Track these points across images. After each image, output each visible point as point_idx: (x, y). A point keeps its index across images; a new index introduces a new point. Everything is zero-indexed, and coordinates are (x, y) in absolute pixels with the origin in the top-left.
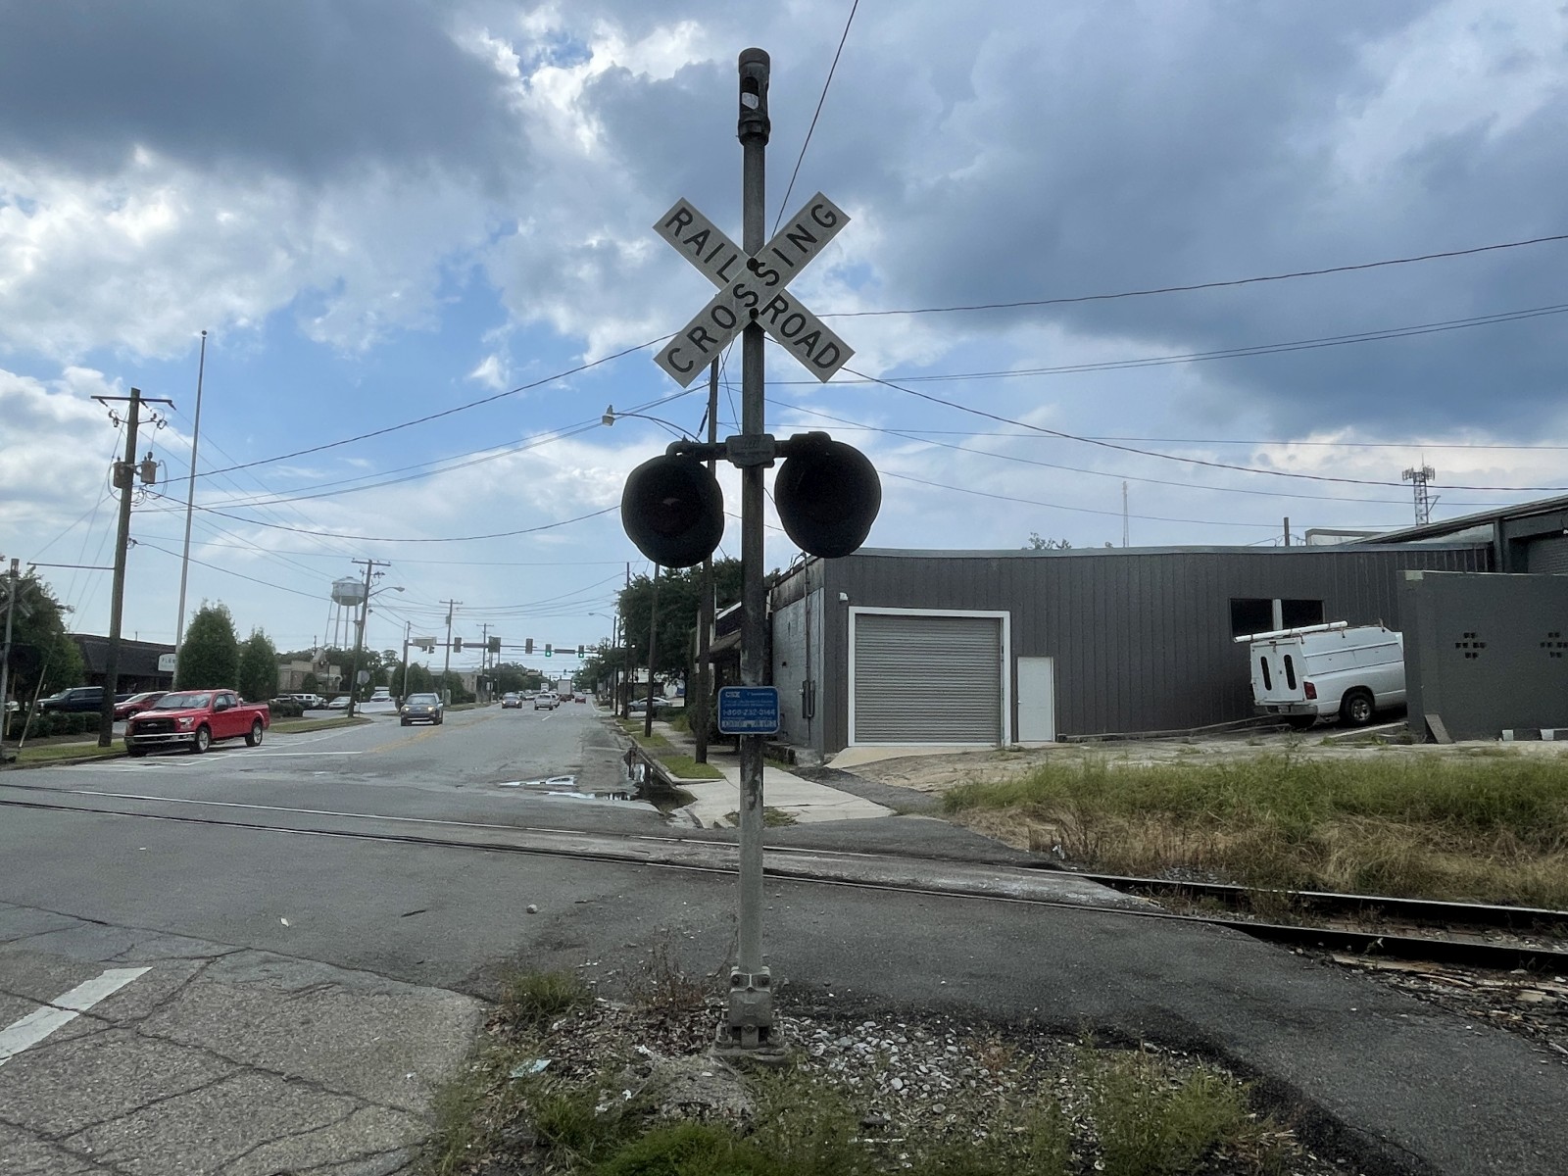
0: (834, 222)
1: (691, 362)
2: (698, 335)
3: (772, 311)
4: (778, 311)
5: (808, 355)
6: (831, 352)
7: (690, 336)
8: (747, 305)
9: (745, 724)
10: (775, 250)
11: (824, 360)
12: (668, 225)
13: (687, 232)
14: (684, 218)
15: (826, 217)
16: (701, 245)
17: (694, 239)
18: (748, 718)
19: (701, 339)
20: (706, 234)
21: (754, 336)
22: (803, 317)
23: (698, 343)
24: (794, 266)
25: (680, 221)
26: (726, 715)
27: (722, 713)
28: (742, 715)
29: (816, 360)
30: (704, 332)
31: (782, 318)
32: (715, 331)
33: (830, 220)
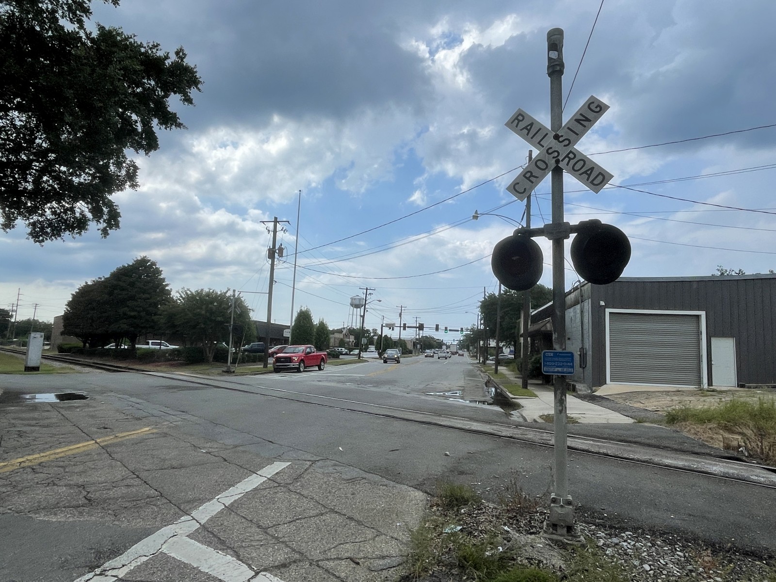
0: (601, 110)
1: (525, 189)
2: (528, 175)
3: (567, 159)
4: (570, 159)
5: (588, 180)
6: (600, 177)
7: (524, 176)
8: (554, 158)
9: (556, 370)
10: (569, 128)
11: (595, 182)
12: (512, 123)
13: (522, 125)
14: (520, 118)
15: (596, 107)
16: (529, 131)
17: (526, 128)
18: (558, 367)
19: (530, 177)
20: (532, 125)
21: (557, 173)
22: (584, 160)
23: (528, 179)
24: (578, 135)
25: (518, 120)
26: (546, 365)
27: (544, 364)
28: (554, 365)
29: (592, 182)
30: (531, 173)
31: (572, 162)
32: (536, 172)
33: (598, 109)
